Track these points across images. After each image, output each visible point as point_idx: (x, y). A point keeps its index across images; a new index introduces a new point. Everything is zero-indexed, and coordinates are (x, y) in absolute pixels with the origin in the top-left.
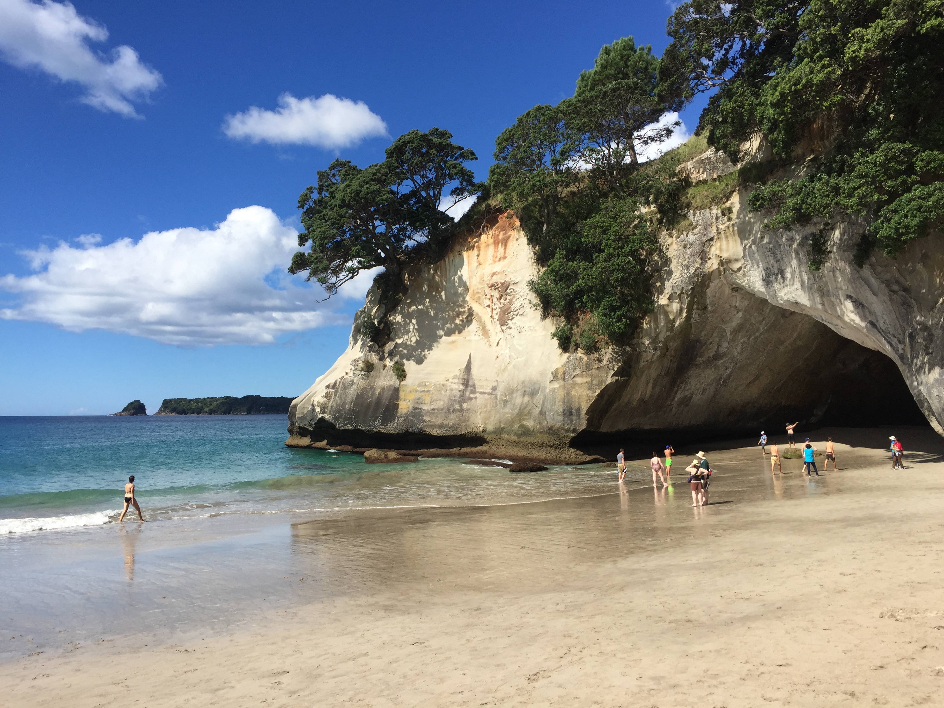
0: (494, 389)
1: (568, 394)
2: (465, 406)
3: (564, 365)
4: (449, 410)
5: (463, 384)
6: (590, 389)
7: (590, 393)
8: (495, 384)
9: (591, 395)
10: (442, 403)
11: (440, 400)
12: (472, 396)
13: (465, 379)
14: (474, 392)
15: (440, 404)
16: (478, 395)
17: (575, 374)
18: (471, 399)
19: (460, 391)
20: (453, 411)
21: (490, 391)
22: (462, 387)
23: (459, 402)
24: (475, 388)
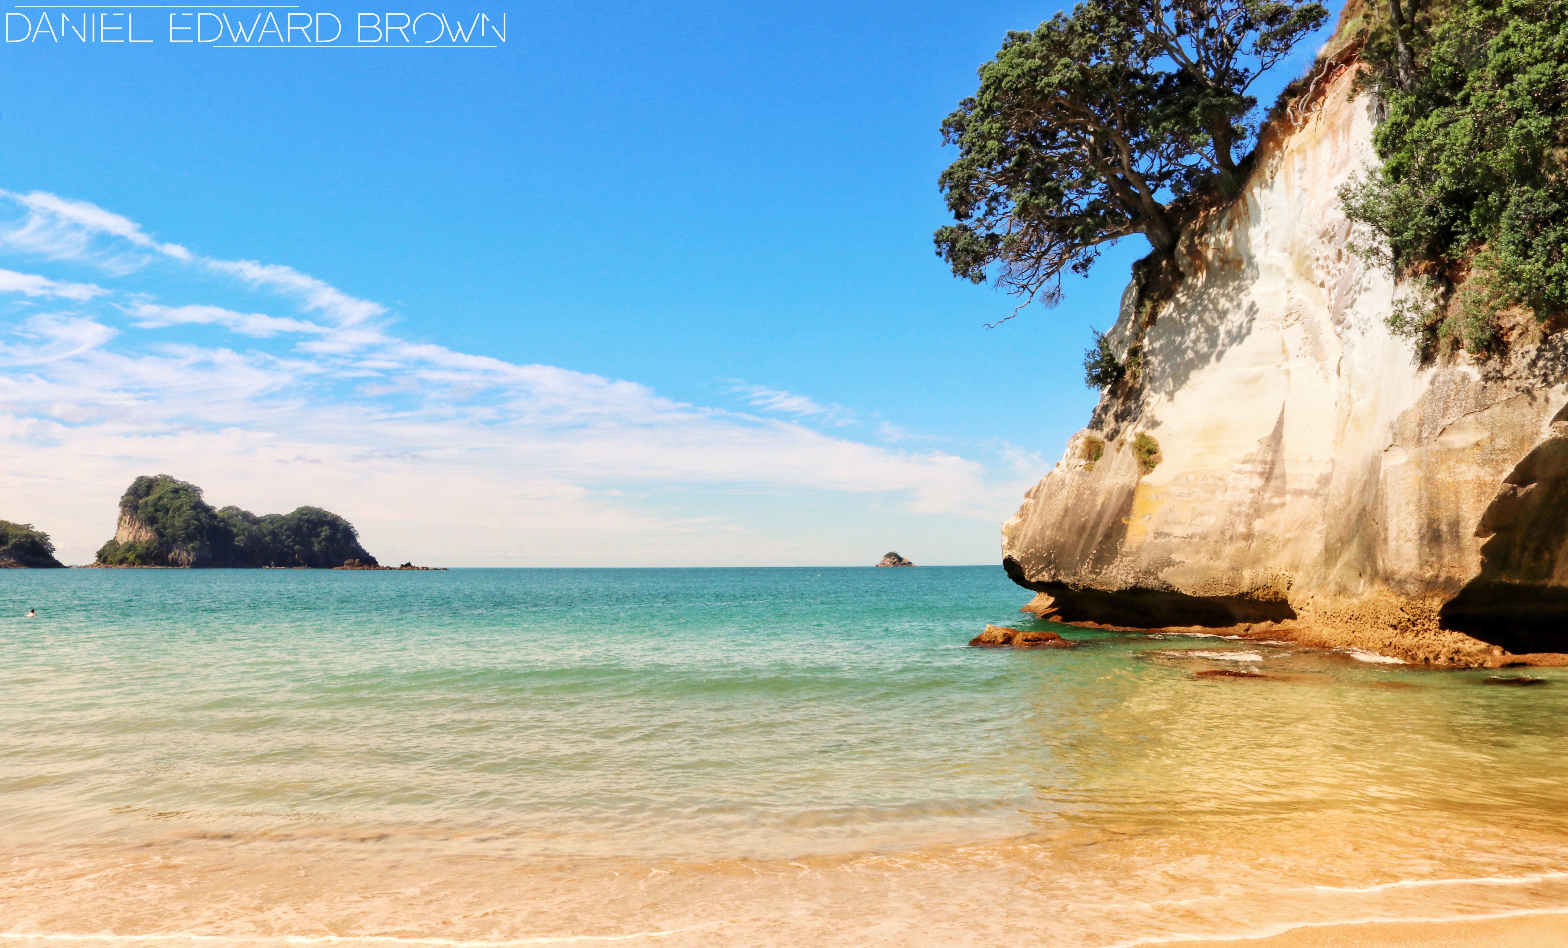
0: (1325, 480)
1: (1429, 480)
2: (1258, 525)
3: (1421, 404)
4: (1225, 536)
5: (1261, 474)
6: (1485, 462)
7: (1486, 473)
8: (1326, 469)
9: (1488, 479)
10: (1212, 520)
11: (1209, 513)
12: (1276, 501)
13: (1265, 463)
14: (1281, 492)
15: (1210, 522)
16: (1288, 498)
17: (1445, 422)
18: (1272, 508)
19: (1252, 491)
20: (1231, 538)
21: (1316, 487)
22: (1258, 482)
23: (1247, 516)
24: (1284, 482)
